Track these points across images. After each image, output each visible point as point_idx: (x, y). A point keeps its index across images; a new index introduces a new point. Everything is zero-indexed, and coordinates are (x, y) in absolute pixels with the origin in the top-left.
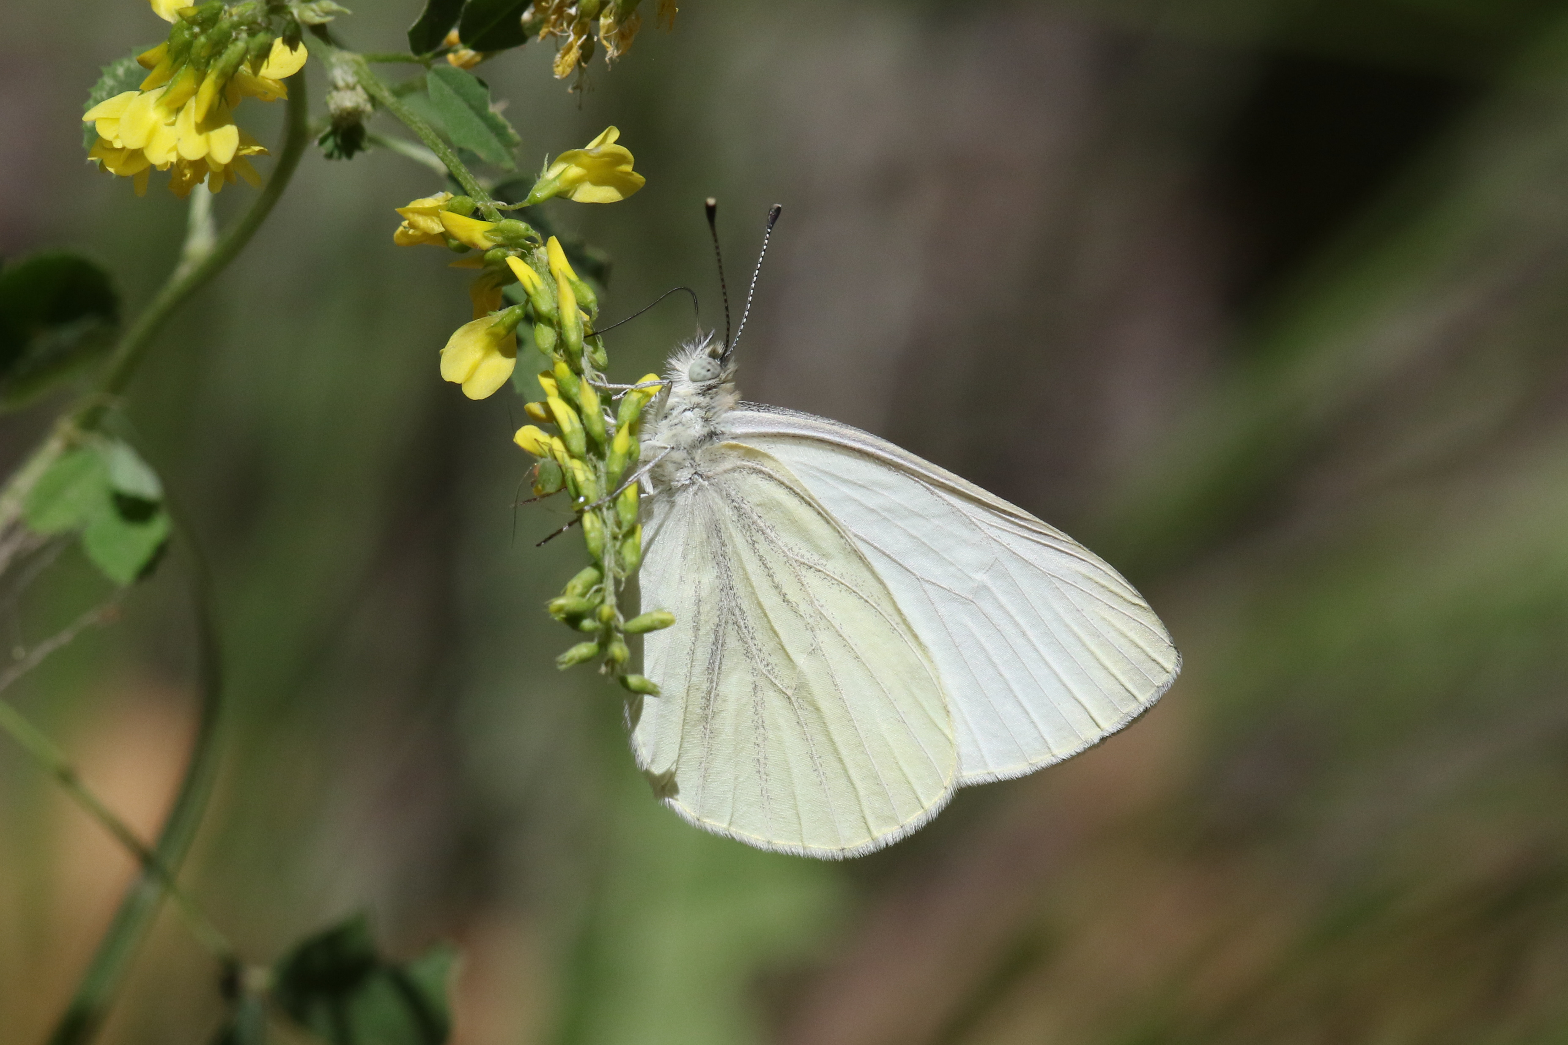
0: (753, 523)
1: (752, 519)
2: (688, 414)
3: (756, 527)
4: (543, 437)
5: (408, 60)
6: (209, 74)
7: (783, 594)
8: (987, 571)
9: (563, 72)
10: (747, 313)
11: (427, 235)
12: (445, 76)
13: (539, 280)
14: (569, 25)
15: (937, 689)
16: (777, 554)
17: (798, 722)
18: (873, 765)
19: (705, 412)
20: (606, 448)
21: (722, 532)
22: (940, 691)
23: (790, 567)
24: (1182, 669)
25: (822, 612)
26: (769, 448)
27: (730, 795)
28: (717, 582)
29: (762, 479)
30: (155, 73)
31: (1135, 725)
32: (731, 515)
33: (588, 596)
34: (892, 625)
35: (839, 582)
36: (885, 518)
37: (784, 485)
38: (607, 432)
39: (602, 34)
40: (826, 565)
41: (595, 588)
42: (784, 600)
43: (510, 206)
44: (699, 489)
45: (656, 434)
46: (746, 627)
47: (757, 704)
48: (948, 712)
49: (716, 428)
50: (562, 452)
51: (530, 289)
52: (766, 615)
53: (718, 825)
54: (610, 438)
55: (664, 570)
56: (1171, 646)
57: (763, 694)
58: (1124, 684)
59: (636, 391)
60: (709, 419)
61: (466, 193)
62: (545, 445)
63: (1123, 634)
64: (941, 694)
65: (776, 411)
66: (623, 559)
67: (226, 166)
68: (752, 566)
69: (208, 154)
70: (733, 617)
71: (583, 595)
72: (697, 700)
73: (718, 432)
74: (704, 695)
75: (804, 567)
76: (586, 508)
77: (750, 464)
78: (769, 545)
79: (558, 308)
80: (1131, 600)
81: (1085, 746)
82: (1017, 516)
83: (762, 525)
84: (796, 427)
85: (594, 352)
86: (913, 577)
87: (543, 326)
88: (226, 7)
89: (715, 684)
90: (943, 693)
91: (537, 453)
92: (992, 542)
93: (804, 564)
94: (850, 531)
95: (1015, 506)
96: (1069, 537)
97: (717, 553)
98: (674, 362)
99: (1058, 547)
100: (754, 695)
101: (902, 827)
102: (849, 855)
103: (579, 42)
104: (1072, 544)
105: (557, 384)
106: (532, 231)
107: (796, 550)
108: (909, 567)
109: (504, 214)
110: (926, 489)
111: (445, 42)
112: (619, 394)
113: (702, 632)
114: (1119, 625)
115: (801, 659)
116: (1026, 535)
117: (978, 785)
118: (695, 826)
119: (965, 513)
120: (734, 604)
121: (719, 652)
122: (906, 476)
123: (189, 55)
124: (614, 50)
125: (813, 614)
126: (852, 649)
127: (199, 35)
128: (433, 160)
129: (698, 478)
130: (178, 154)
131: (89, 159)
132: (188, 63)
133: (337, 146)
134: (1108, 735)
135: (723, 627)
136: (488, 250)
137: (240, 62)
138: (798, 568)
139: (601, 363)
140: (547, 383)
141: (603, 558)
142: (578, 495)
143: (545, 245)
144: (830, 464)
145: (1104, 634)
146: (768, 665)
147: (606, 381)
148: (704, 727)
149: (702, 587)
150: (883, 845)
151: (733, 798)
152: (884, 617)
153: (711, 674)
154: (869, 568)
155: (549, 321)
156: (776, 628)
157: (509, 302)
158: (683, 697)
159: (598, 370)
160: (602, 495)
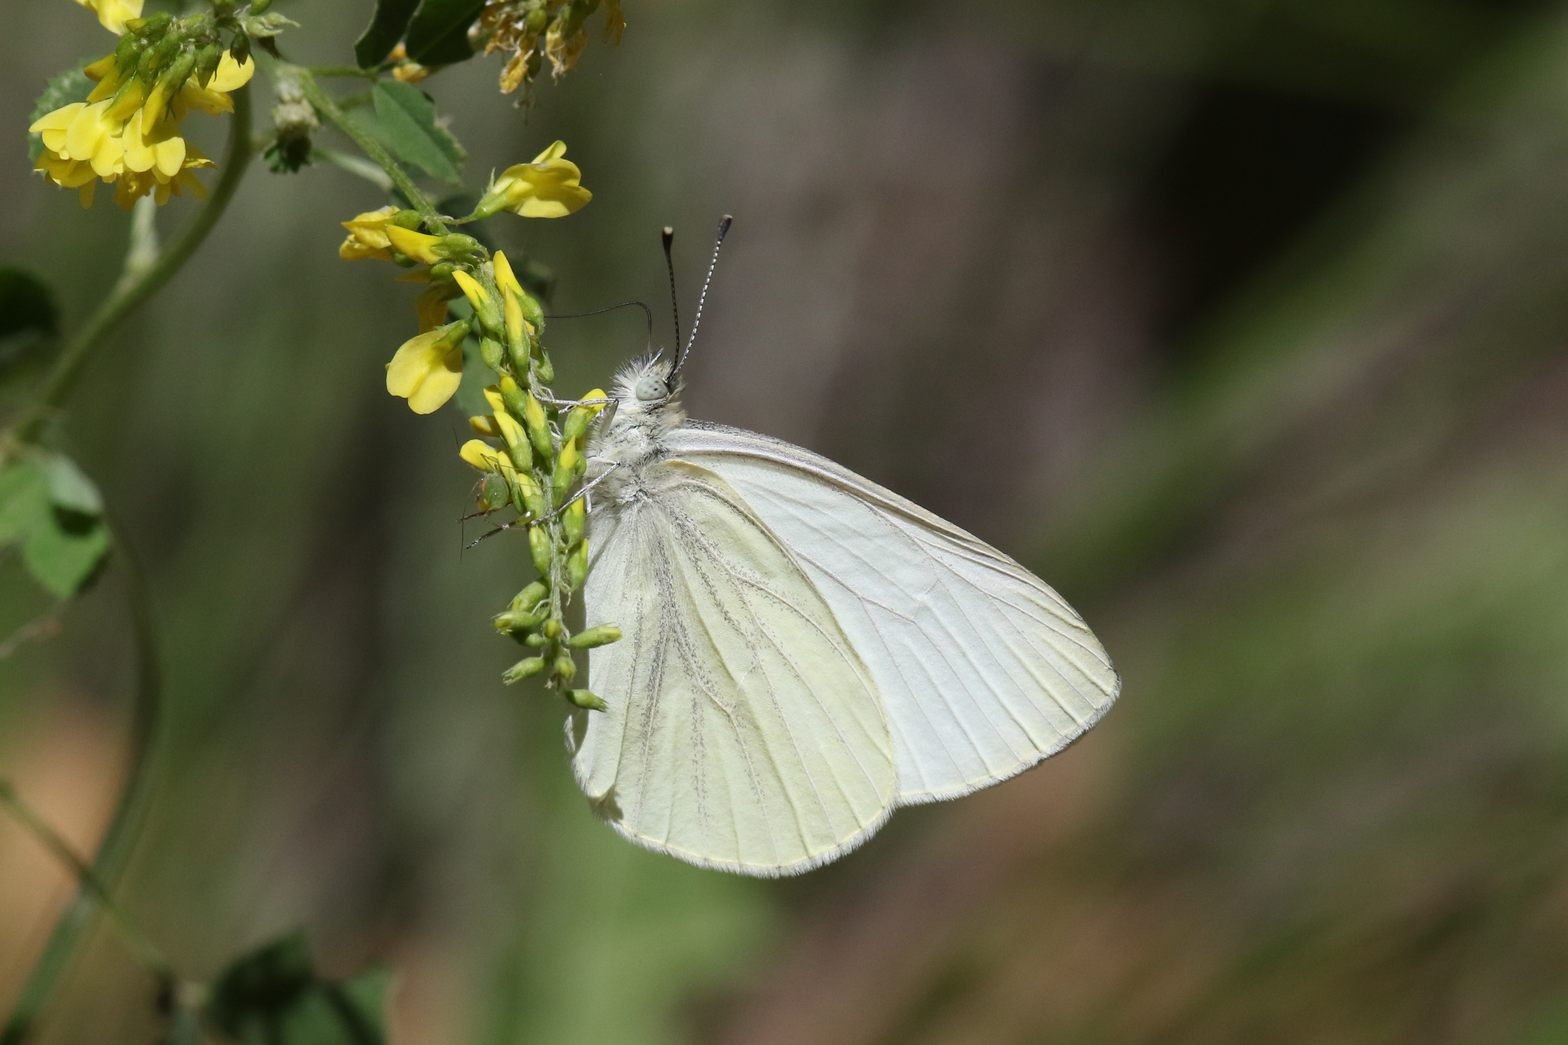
0: (697, 541)
1: (695, 536)
2: (635, 431)
3: (699, 545)
4: (489, 452)
5: (355, 74)
6: (156, 87)
7: (724, 612)
8: (929, 591)
9: (510, 87)
10: (695, 330)
11: (373, 249)
12: (392, 90)
13: (486, 295)
14: (516, 39)
15: (877, 709)
16: (720, 572)
17: (736, 740)
18: (811, 783)
19: (650, 430)
20: (553, 462)
21: (665, 549)
22: (880, 711)
23: (733, 585)
24: (1120, 692)
25: (763, 630)
26: (714, 466)
27: (667, 812)
28: (659, 599)
29: (706, 497)
30: (102, 85)
31: (1073, 747)
32: (674, 533)
33: (534, 611)
34: (833, 645)
35: (781, 600)
36: (828, 538)
37: (728, 503)
38: (553, 447)
39: (549, 48)
40: (768, 583)
41: (541, 602)
42: (725, 618)
43: (456, 220)
44: (643, 506)
45: (602, 451)
46: (687, 644)
47: (696, 721)
48: (888, 732)
49: (661, 446)
50: (509, 467)
51: (477, 304)
52: (707, 633)
53: (654, 841)
54: (556, 454)
55: (607, 587)
56: (1110, 669)
57: (703, 711)
58: (1063, 706)
59: (582, 407)
60: (655, 437)
61: (411, 207)
62: (492, 460)
63: (1063, 657)
64: (881, 714)
65: (720, 429)
66: (570, 573)
67: (173, 178)
68: (695, 584)
69: (155, 166)
70: (674, 635)
71: (529, 610)
72: (637, 715)
73: (664, 449)
74: (643, 711)
75: (746, 585)
76: (533, 522)
77: (694, 482)
78: (712, 563)
79: (505, 322)
80: (1071, 623)
81: (1023, 768)
82: (960, 538)
83: (705, 542)
84: (740, 446)
85: (540, 367)
86: (855, 597)
87: (489, 340)
88: (174, 19)
89: (655, 701)
90: (882, 713)
91: (483, 468)
92: (934, 563)
93: (746, 582)
94: (793, 550)
95: (958, 528)
96: (1011, 559)
97: (660, 570)
98: (622, 379)
99: (1001, 569)
100: (693, 712)
101: (839, 846)
102: (785, 873)
103: (526, 57)
104: (1014, 566)
105: (504, 398)
106: (478, 246)
107: (738, 567)
108: (850, 587)
109: (451, 228)
110: (869, 510)
111: (390, 58)
112: (563, 409)
113: (643, 649)
114: (1059, 648)
115: (741, 678)
116: (968, 557)
117: (916, 806)
118: (632, 843)
119: (908, 534)
120: (676, 621)
121: (660, 670)
122: (850, 496)
123: (136, 67)
124: (560, 65)
125: (753, 632)
126: (793, 668)
127: (147, 47)
128: (380, 176)
129: (642, 495)
130: (125, 166)
131: (36, 170)
132: (136, 74)
133: (282, 160)
134: (1046, 757)
135: (664, 645)
136: (434, 265)
137: (189, 74)
138: (740, 587)
139: (547, 378)
140: (493, 398)
141: (549, 572)
142: (525, 510)
143: (491, 259)
144: (774, 483)
145: (1043, 656)
146: (708, 683)
147: (553, 396)
148: (643, 743)
149: (644, 604)
150: (820, 863)
151: (670, 815)
152: (825, 636)
153: (651, 691)
154: (811, 587)
155: (495, 336)
156: (718, 646)
157: (453, 318)
158: (623, 714)
159: (544, 385)
160: (548, 510)
